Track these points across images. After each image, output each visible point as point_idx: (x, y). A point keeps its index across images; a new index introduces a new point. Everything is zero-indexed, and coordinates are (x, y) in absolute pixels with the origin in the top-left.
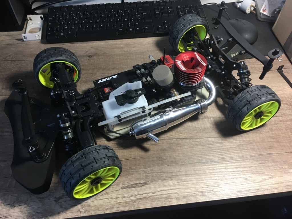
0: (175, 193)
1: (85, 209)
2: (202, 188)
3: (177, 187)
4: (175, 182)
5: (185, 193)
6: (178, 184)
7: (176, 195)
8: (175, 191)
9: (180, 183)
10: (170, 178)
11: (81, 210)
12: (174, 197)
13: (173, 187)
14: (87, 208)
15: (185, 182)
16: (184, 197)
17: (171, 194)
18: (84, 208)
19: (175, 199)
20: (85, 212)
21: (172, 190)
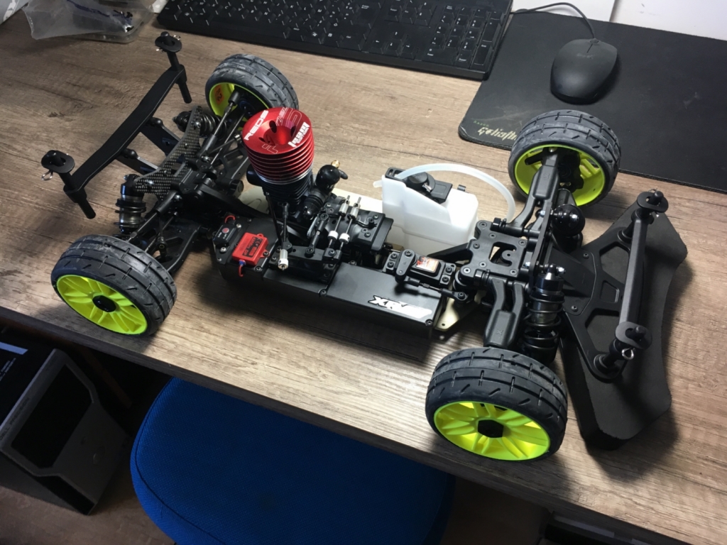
0: (173, 343)
1: (28, 304)
2: (225, 355)
3: (184, 335)
4: (189, 325)
5: (189, 349)
6: (191, 332)
7: (172, 346)
8: (177, 340)
9: (195, 331)
10: (187, 315)
11: (21, 302)
12: (167, 347)
13: (179, 331)
14: (31, 303)
15: (205, 334)
16: (183, 354)
17: (167, 340)
18: (27, 301)
19: (166, 351)
20: (24, 307)
21: (173, 336)
